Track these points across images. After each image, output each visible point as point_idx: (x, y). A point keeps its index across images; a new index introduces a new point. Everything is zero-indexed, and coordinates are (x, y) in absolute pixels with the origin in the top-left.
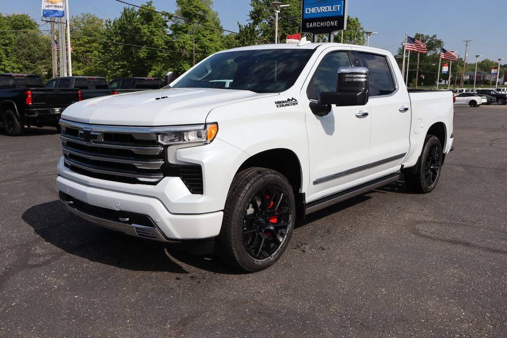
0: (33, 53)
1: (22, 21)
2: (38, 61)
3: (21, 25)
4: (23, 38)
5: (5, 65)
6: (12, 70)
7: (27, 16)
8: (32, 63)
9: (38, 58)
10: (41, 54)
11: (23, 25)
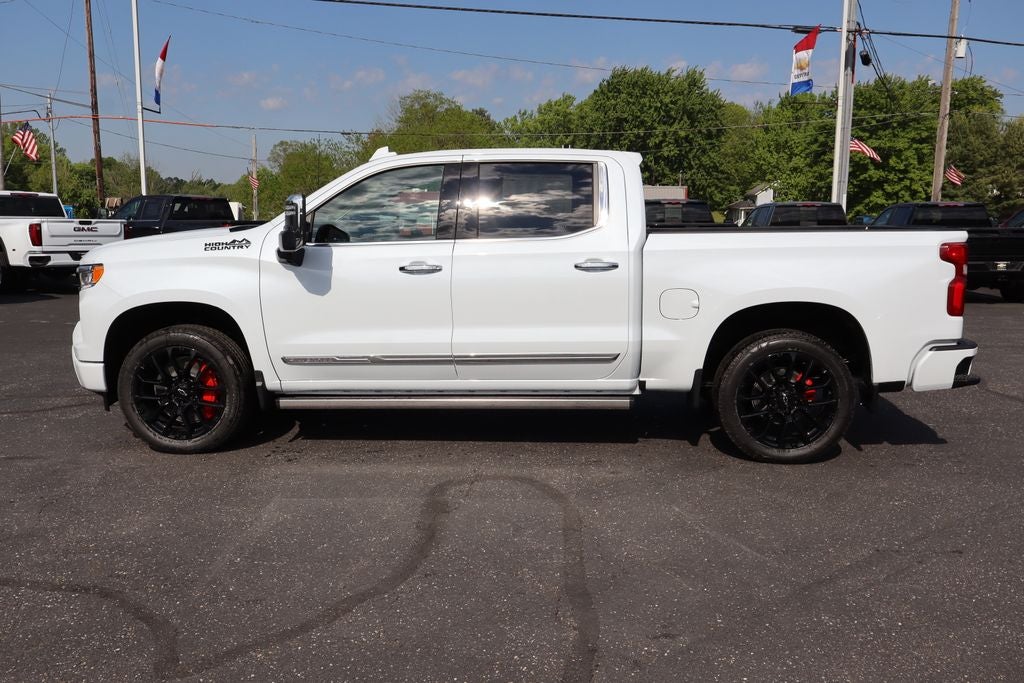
0: (971, 153)
1: (965, 91)
2: (979, 170)
3: (962, 100)
4: (958, 124)
5: (912, 180)
6: (926, 188)
7: (980, 79)
8: (968, 174)
9: (982, 162)
10: (987, 154)
11: (967, 98)
